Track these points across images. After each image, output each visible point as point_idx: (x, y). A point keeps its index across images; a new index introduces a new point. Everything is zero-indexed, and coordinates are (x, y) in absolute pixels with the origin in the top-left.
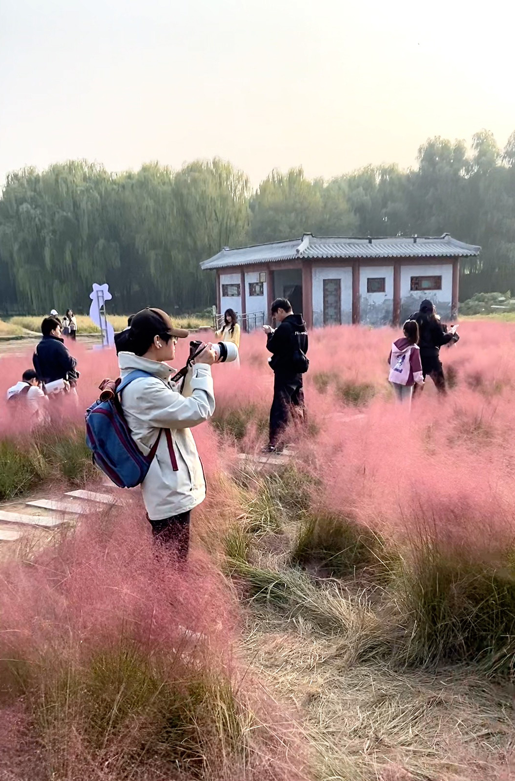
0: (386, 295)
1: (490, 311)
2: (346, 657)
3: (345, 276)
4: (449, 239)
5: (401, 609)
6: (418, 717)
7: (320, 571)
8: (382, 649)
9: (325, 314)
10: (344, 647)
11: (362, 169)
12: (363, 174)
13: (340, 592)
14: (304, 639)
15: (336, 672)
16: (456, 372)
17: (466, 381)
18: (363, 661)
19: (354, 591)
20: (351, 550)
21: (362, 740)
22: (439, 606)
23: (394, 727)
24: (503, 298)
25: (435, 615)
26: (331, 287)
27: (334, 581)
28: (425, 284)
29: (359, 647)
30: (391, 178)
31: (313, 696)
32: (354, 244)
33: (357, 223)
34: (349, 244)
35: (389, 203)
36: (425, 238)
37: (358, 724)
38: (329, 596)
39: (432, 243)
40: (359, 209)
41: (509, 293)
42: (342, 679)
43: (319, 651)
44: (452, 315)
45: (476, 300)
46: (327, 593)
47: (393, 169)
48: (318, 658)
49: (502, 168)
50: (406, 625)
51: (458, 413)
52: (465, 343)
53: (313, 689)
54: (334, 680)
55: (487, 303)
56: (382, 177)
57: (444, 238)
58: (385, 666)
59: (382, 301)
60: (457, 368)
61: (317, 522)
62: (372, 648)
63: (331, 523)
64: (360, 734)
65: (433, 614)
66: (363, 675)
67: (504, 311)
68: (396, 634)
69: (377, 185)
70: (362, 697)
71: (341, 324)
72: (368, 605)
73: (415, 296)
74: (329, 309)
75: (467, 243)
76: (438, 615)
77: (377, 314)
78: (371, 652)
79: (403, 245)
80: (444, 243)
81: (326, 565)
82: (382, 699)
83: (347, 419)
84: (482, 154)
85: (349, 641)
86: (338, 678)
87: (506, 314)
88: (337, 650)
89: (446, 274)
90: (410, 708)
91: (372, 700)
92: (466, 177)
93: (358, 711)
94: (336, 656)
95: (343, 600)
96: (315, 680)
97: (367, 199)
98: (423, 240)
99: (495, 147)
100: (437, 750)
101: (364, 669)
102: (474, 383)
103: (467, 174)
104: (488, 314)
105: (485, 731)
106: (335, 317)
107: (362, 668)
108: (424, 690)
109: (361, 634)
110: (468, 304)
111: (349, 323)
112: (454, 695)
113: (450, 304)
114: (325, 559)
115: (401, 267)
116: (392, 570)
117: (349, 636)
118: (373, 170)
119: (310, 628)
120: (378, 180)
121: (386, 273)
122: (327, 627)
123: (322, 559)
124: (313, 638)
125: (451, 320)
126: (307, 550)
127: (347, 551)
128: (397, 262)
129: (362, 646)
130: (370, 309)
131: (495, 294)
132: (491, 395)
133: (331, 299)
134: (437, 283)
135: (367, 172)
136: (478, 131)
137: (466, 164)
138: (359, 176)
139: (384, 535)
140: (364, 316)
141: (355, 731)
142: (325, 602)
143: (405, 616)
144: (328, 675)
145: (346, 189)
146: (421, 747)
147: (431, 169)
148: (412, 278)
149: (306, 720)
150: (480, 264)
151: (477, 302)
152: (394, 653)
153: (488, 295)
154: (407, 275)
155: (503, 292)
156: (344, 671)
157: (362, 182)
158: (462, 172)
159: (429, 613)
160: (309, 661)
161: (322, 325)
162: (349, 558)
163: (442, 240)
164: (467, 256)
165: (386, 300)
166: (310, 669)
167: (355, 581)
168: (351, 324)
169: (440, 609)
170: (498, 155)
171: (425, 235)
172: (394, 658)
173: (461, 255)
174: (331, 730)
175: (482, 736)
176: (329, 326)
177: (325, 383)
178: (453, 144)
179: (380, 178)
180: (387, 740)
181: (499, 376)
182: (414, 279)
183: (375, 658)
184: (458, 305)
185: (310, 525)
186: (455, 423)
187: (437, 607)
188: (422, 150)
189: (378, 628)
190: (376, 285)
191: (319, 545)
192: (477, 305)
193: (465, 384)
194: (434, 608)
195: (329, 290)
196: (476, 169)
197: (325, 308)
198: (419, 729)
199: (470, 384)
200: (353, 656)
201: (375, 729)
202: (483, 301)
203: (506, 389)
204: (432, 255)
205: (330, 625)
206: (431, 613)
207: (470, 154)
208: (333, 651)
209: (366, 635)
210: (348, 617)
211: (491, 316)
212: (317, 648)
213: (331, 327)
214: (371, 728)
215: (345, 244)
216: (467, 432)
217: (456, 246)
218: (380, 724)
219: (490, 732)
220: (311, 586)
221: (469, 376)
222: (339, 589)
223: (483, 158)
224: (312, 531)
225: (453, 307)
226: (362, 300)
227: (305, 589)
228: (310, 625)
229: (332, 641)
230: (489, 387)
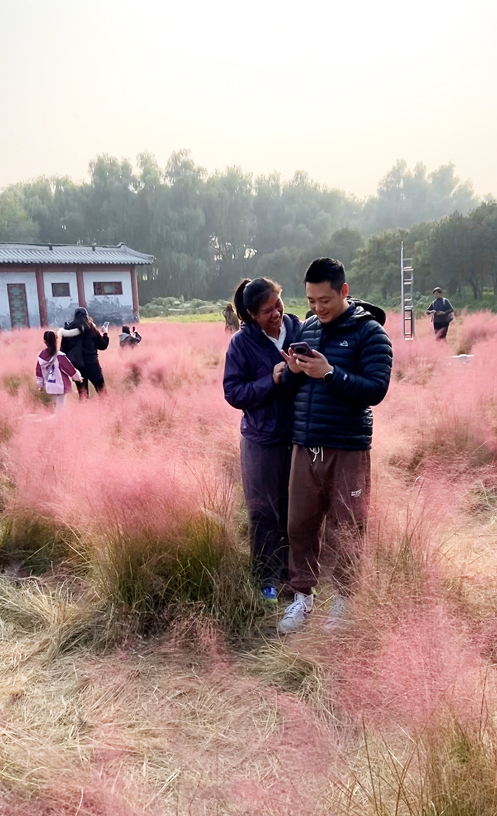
0: (71, 300)
1: (168, 314)
2: (49, 650)
3: (29, 281)
4: (125, 248)
5: (101, 595)
6: (119, 693)
7: (20, 571)
8: (83, 636)
9: (12, 318)
10: (46, 642)
11: (36, 179)
12: (38, 183)
13: (41, 589)
14: (7, 641)
15: (40, 667)
16: (141, 369)
17: (149, 378)
18: (66, 651)
19: (54, 586)
20: (50, 546)
21: (67, 727)
22: (133, 586)
23: (98, 707)
24: (178, 302)
25: (130, 595)
26: (16, 291)
27: (33, 579)
28: (107, 289)
29: (61, 639)
30: (65, 189)
31: (17, 695)
32: (34, 250)
33: (38, 230)
34: (30, 250)
35: (67, 212)
36: (103, 247)
37: (63, 712)
38: (29, 593)
39: (110, 251)
40: (37, 216)
41: (182, 297)
42: (46, 673)
43: (21, 650)
44: (135, 318)
45: (155, 304)
46: (28, 591)
47: (66, 180)
48: (21, 657)
49: (164, 187)
50: (105, 609)
51: (144, 407)
52: (147, 343)
53: (17, 688)
54: (38, 675)
55: (164, 306)
56: (57, 187)
57: (120, 247)
58: (87, 651)
59: (69, 305)
60: (141, 367)
61: (13, 524)
62: (74, 637)
63: (27, 522)
64: (65, 721)
65: (128, 594)
66: (66, 665)
67: (180, 313)
68: (97, 619)
69: (53, 195)
70: (68, 685)
71: (29, 327)
72: (69, 597)
73: (99, 300)
74: (16, 312)
75: (142, 252)
76: (133, 594)
77: (65, 317)
78: (73, 641)
79: (83, 253)
80: (121, 252)
81: (26, 565)
82: (85, 683)
83: (40, 420)
84: (146, 172)
85: (52, 635)
86: (42, 672)
87: (181, 316)
88: (40, 646)
89: (125, 280)
90: (111, 687)
91: (75, 686)
92: (136, 192)
93: (63, 700)
94: (39, 651)
95: (44, 596)
96: (18, 679)
97: (43, 207)
98: (102, 249)
99: (157, 167)
100: (137, 720)
101: (68, 659)
102: (157, 379)
103: (136, 190)
104: (167, 316)
105: (178, 692)
106: (22, 320)
107: (65, 658)
108: (122, 667)
109: (63, 626)
110: (148, 307)
111: (37, 327)
112: (151, 665)
113: (132, 308)
114: (24, 559)
115: (84, 273)
116: (89, 560)
117: (52, 629)
118: (47, 180)
119: (12, 629)
120: (53, 190)
121: (70, 279)
122: (30, 625)
123: (21, 559)
124: (15, 639)
125: (133, 322)
126: (5, 553)
127: (46, 547)
128: (79, 268)
129: (64, 637)
130: (57, 312)
131: (171, 298)
132: (172, 390)
133: (17, 303)
134: (117, 288)
135: (41, 181)
136: (142, 152)
137: (134, 180)
138: (34, 185)
139: (80, 528)
140: (52, 318)
141: (60, 719)
142: (26, 601)
143: (104, 601)
144: (31, 672)
145: (23, 197)
146: (122, 720)
147: (103, 184)
148: (95, 284)
149: (10, 720)
150: (156, 271)
151: (155, 306)
152: (95, 637)
153: (166, 299)
154: (89, 281)
155: (178, 297)
156: (48, 664)
157: (37, 192)
158: (131, 188)
159: (125, 594)
160: (12, 662)
161: (10, 328)
162: (48, 554)
163: (119, 249)
164: (142, 264)
165: (71, 304)
166: (13, 669)
167: (54, 576)
168: (40, 327)
169: (134, 589)
170: (161, 173)
171: (103, 243)
172: (95, 643)
173: (137, 263)
174: (36, 724)
175: (176, 697)
176: (17, 329)
177: (16, 386)
178: (120, 162)
179: (55, 187)
180: (90, 722)
181: (178, 372)
182: (97, 284)
183: (78, 646)
184: (139, 307)
185: (7, 528)
186: (141, 417)
187: (131, 588)
188: (93, 165)
189: (78, 618)
190: (61, 290)
191: (17, 546)
192: (157, 309)
193: (149, 381)
194: (129, 590)
195: (14, 294)
196: (143, 185)
197: (12, 311)
198: (120, 704)
199: (153, 381)
200: (56, 648)
201: (80, 713)
202: (161, 305)
203: (185, 384)
204: (111, 263)
205: (32, 623)
206: (127, 594)
207: (137, 171)
208: (36, 647)
209: (68, 625)
210: (49, 611)
211: (169, 317)
212: (20, 647)
213: (19, 330)
214: (75, 713)
215: (26, 250)
216: (152, 424)
217: (131, 255)
218: (84, 707)
219: (182, 692)
220: (11, 587)
221: (152, 373)
222: (40, 586)
223: (148, 176)
224: (9, 533)
225: (135, 310)
226: (49, 304)
227: (5, 591)
228: (11, 627)
229: (35, 637)
230: (169, 381)
